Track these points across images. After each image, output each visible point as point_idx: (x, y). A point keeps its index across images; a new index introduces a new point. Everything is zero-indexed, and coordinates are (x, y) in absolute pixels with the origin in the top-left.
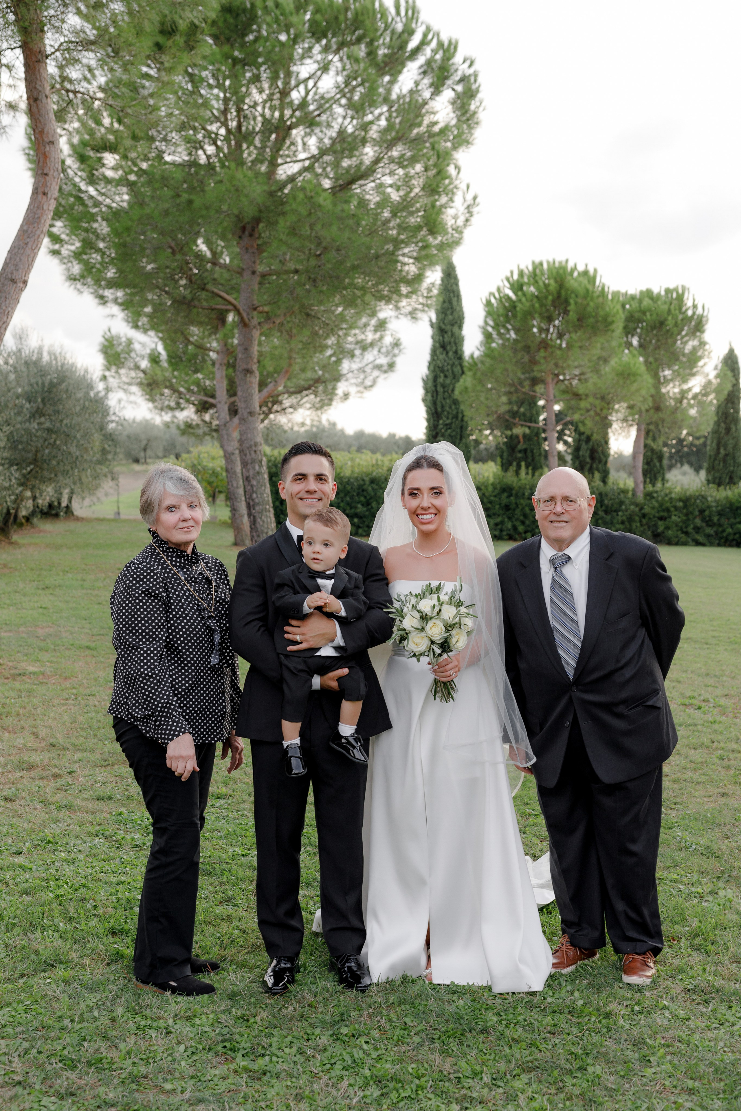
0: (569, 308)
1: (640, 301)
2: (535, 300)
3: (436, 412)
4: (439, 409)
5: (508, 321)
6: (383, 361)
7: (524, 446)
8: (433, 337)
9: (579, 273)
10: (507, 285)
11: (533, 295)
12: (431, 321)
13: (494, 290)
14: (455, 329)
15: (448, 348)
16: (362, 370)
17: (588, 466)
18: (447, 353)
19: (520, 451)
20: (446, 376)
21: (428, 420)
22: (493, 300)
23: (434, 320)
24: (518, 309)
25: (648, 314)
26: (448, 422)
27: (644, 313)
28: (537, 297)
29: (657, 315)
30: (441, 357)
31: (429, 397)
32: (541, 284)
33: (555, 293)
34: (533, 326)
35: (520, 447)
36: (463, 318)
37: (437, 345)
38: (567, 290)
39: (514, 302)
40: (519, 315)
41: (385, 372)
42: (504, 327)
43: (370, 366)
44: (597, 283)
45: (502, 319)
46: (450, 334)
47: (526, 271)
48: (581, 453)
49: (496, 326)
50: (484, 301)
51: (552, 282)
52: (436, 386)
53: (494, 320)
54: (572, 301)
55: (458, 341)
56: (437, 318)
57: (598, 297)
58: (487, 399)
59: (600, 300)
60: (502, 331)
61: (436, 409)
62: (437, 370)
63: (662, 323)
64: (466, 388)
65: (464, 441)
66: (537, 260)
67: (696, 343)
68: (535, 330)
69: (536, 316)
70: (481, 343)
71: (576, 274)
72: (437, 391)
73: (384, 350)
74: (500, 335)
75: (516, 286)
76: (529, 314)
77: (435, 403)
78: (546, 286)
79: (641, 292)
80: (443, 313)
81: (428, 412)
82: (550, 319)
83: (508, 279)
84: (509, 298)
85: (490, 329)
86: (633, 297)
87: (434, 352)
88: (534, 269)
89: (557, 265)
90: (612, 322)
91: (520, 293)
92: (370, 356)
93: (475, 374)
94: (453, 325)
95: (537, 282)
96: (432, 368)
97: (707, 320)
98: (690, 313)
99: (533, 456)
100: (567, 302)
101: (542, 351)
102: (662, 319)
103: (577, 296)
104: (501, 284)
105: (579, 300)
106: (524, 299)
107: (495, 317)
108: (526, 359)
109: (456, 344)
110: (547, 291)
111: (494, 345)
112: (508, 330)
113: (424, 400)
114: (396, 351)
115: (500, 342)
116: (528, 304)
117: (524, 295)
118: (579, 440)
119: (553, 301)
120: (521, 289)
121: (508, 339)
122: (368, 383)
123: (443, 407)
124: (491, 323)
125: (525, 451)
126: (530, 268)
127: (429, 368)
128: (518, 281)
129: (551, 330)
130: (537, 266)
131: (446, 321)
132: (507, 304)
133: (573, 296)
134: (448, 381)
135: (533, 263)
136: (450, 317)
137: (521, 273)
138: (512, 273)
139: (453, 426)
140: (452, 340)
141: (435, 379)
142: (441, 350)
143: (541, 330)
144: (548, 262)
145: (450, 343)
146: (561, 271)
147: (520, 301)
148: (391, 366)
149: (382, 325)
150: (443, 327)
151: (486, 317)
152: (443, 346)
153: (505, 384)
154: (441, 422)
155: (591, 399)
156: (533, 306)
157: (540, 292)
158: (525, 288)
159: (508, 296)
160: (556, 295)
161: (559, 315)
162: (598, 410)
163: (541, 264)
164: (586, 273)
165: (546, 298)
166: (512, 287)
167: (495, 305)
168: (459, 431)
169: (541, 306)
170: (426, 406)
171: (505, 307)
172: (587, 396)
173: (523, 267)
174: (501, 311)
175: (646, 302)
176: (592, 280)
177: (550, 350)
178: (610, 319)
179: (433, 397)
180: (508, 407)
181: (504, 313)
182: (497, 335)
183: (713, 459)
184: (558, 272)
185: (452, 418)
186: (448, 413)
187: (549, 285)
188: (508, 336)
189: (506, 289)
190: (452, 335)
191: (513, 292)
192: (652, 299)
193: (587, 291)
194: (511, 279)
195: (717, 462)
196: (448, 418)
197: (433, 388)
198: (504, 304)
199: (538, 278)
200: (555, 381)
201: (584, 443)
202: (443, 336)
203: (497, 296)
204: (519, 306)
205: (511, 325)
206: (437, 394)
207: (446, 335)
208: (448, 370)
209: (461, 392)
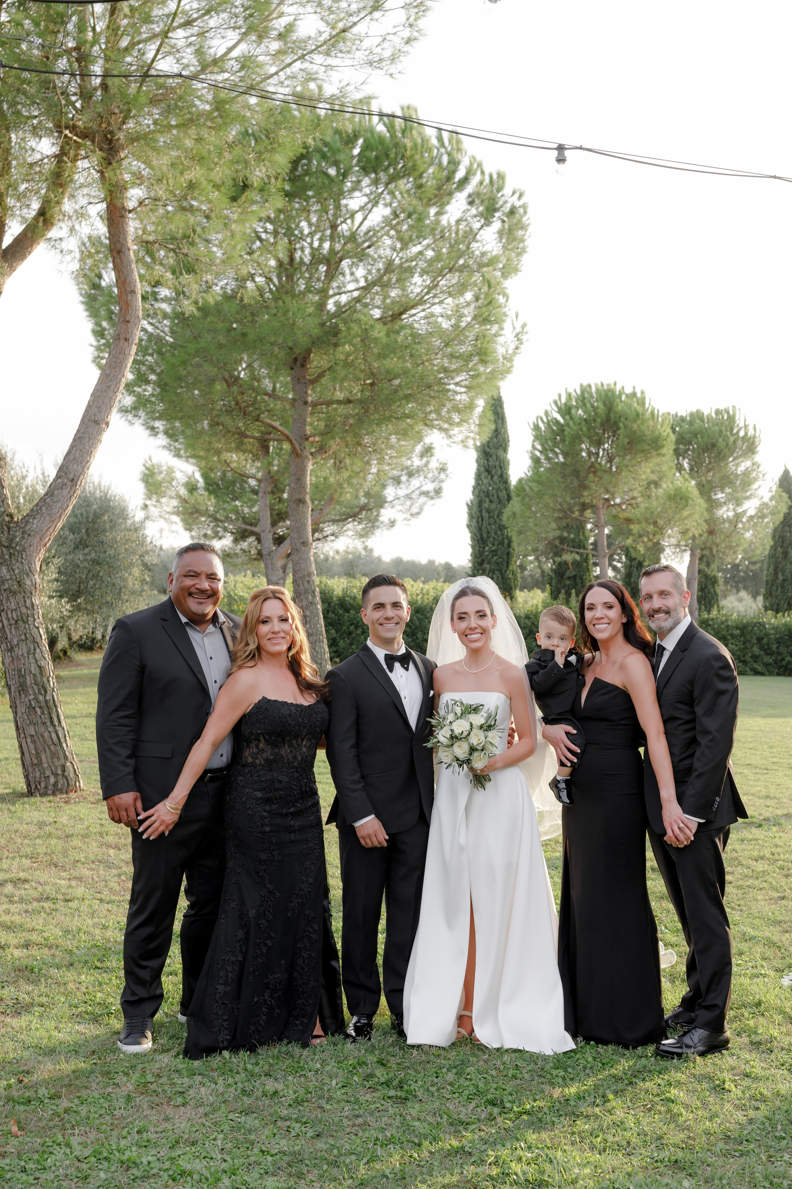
0: (618, 431)
1: (691, 423)
2: (584, 423)
3: (482, 538)
4: (485, 536)
5: (556, 444)
6: (429, 487)
7: (574, 573)
8: (477, 461)
9: (627, 396)
10: (555, 408)
11: (581, 418)
13: (542, 414)
14: (500, 453)
15: (493, 472)
16: (408, 497)
18: (492, 477)
19: (569, 578)
20: (491, 501)
21: (473, 547)
22: (541, 425)
24: (566, 433)
25: (699, 436)
26: (493, 548)
27: (695, 435)
28: (585, 420)
29: (709, 437)
30: (485, 481)
31: (474, 523)
32: (589, 407)
33: (604, 416)
34: (582, 450)
35: (568, 574)
36: (509, 441)
37: (482, 469)
38: (616, 413)
39: (562, 426)
40: (567, 439)
41: (432, 498)
42: (553, 451)
43: (417, 492)
44: (647, 406)
45: (550, 443)
46: (494, 457)
47: (574, 394)
48: (632, 579)
49: (544, 451)
50: (532, 427)
51: (601, 405)
52: (481, 512)
53: (542, 445)
54: (621, 425)
57: (648, 419)
58: (536, 525)
59: (651, 422)
60: (551, 455)
61: (481, 535)
62: (482, 494)
63: (713, 445)
64: (514, 514)
65: (511, 568)
66: (585, 384)
67: (749, 464)
68: (584, 454)
69: (585, 439)
70: (530, 467)
71: (623, 398)
72: (482, 517)
73: (430, 475)
74: (548, 459)
75: (564, 409)
76: (577, 439)
77: (480, 529)
78: (595, 409)
79: (691, 414)
81: (472, 538)
82: (599, 443)
83: (556, 403)
84: (557, 422)
85: (538, 454)
86: (683, 419)
87: (478, 476)
88: (583, 392)
89: (605, 387)
90: (663, 445)
91: (568, 417)
92: (416, 482)
93: (523, 499)
94: (497, 448)
95: (585, 405)
96: (477, 492)
98: (741, 434)
100: (616, 425)
101: (591, 475)
102: (714, 441)
103: (626, 419)
104: (549, 408)
105: (629, 424)
106: (571, 423)
107: (543, 441)
108: (576, 483)
109: (501, 468)
110: (596, 414)
111: (542, 469)
112: (557, 454)
113: (469, 526)
114: (442, 476)
115: (549, 466)
116: (575, 428)
117: (571, 418)
118: (631, 567)
119: (602, 425)
120: (569, 412)
121: (557, 463)
122: (415, 510)
123: (488, 533)
124: (539, 447)
125: (574, 577)
126: (579, 392)
127: (473, 493)
128: (566, 404)
129: (601, 454)
130: (585, 390)
131: (490, 445)
132: (555, 428)
133: (622, 419)
134: (493, 506)
135: (581, 385)
136: (495, 441)
137: (569, 396)
138: (560, 396)
139: (499, 552)
140: (497, 463)
141: (480, 504)
142: (486, 473)
143: (590, 453)
144: (596, 384)
145: (495, 467)
146: (610, 394)
147: (568, 424)
148: (438, 492)
149: (428, 451)
150: (488, 450)
151: (534, 441)
152: (488, 471)
153: (554, 510)
154: (487, 548)
155: (643, 524)
156: (581, 430)
157: (589, 415)
158: (573, 411)
159: (556, 419)
160: (605, 418)
161: (609, 438)
162: (651, 535)
163: (590, 386)
164: (634, 395)
165: (595, 420)
166: (560, 411)
167: (543, 429)
169: (590, 429)
170: (470, 532)
171: (553, 430)
172: (638, 520)
173: (570, 390)
174: (549, 435)
175: (697, 424)
176: (642, 402)
177: (599, 473)
178: (660, 443)
179: (478, 522)
180: (558, 533)
181: (552, 437)
182: (545, 459)
183: (770, 584)
184: (606, 395)
185: (499, 544)
186: (494, 539)
187: (597, 408)
188: (556, 460)
189: (554, 412)
190: (497, 459)
191: (562, 416)
192: (703, 421)
193: (638, 414)
194: (559, 403)
195: (774, 588)
196: (494, 545)
197: (479, 514)
198: (552, 428)
199: (586, 401)
200: (606, 506)
201: (635, 570)
202: (488, 460)
203: (545, 420)
204: (567, 429)
205: (560, 449)
206: (482, 520)
207: (490, 459)
208: (493, 495)
209: (508, 519)
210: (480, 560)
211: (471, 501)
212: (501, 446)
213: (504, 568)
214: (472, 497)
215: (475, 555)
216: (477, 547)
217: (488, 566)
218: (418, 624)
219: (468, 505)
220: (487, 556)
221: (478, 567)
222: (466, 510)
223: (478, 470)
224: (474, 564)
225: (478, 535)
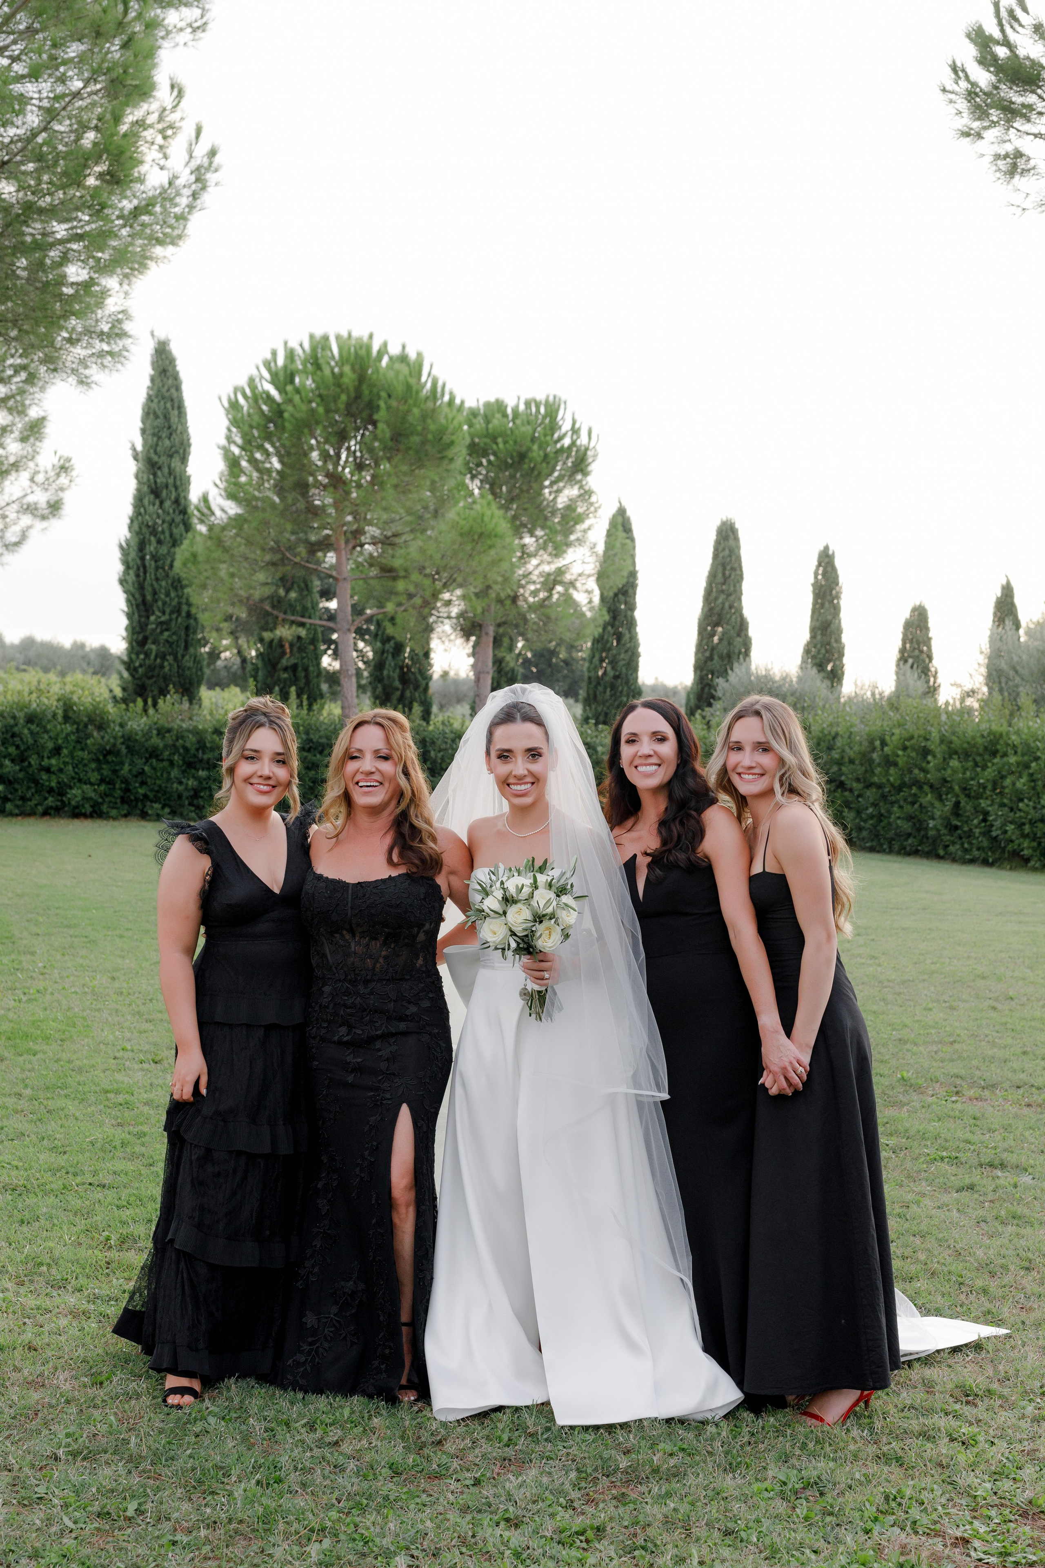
0: (376, 417)
1: (487, 420)
2: (315, 401)
3: (144, 602)
4: (149, 598)
5: (268, 437)
7: (293, 661)
8: (137, 476)
9: (391, 358)
10: (266, 375)
11: (312, 392)
12: (134, 449)
13: (243, 382)
14: (175, 463)
15: (164, 493)
17: (398, 693)
18: (161, 503)
19: (285, 669)
20: (159, 542)
21: (129, 616)
22: (241, 400)
23: (139, 448)
24: (286, 415)
25: (500, 440)
26: (163, 619)
27: (494, 439)
28: (319, 396)
29: (515, 442)
30: (150, 509)
31: (131, 577)
32: (327, 371)
33: (352, 389)
34: (312, 448)
35: (284, 662)
36: (189, 445)
37: (145, 489)
38: (372, 386)
39: (279, 405)
40: (287, 427)
42: (261, 448)
44: (424, 375)
45: (256, 434)
46: (166, 470)
47: (299, 351)
48: (385, 672)
49: (246, 448)
50: (226, 405)
51: (347, 369)
52: (142, 558)
53: (244, 436)
54: (382, 404)
55: (181, 483)
56: (144, 445)
57: (427, 398)
58: (232, 575)
59: (430, 404)
60: (258, 456)
62: (144, 530)
63: (523, 456)
64: (194, 556)
66: (319, 333)
67: (574, 492)
68: (315, 455)
69: (317, 430)
70: (222, 474)
71: (385, 361)
72: (144, 567)
73: (40, 477)
74: (253, 461)
75: (281, 375)
76: (306, 425)
77: (141, 587)
78: (337, 379)
79: (487, 405)
80: (154, 435)
81: (128, 601)
82: (342, 437)
83: (267, 364)
84: (269, 399)
85: (236, 451)
86: (474, 413)
87: (139, 501)
88: (314, 349)
89: (354, 341)
90: (452, 443)
91: (289, 388)
94: (171, 456)
95: (318, 370)
96: (136, 526)
97: (595, 456)
98: (567, 442)
99: (307, 676)
100: (372, 407)
101: (329, 491)
102: (523, 449)
103: (389, 396)
104: (256, 374)
105: (394, 403)
106: (297, 398)
107: (246, 428)
108: (302, 505)
109: (176, 488)
110: (339, 385)
111: (243, 479)
113: (122, 582)
114: (63, 481)
115: (255, 475)
116: (304, 407)
117: (296, 392)
118: (383, 652)
119: (348, 405)
120: (292, 381)
121: (269, 471)
122: (12, 537)
123: (155, 593)
124: (239, 441)
125: (294, 668)
126: (307, 346)
127: (130, 527)
128: (285, 367)
129: (344, 456)
130: (320, 345)
131: (159, 449)
132: (265, 408)
133: (383, 394)
134: (163, 550)
135: (312, 337)
136: (167, 443)
137: (291, 355)
138: (274, 353)
139: (173, 624)
140: (171, 481)
141: (142, 546)
142: (152, 497)
143: (325, 456)
144: (338, 337)
145: (167, 486)
146: (363, 352)
147: (290, 401)
148: (55, 508)
149: (36, 430)
150: (155, 458)
151: (229, 430)
152: (155, 492)
153: (263, 549)
154: (152, 618)
155: (415, 577)
156: (313, 411)
157: (325, 388)
158: (296, 381)
159: (267, 394)
160: (353, 395)
161: (357, 429)
162: (428, 594)
163: (326, 338)
164: (403, 358)
165: (336, 399)
166: (275, 380)
167: (245, 409)
168: (183, 634)
169: (328, 411)
170: (125, 592)
171: (262, 412)
172: (406, 570)
173: (293, 344)
174: (256, 420)
175: (496, 421)
176: (416, 369)
177: (342, 488)
178: (446, 439)
179: (138, 576)
180: (267, 591)
181: (263, 422)
182: (249, 461)
183: (594, 683)
184: (356, 353)
185: (171, 613)
186: (164, 603)
187: (341, 375)
188: (268, 465)
189: (265, 383)
190: (170, 474)
191: (277, 388)
192: (505, 415)
193: (409, 387)
194: (272, 365)
195: (600, 689)
196: (164, 613)
197: (139, 562)
198: (260, 409)
199: (321, 361)
200: (351, 545)
201: (390, 657)
202: (155, 475)
203: (248, 392)
204: (290, 408)
205: (273, 445)
206: (145, 572)
207: (159, 473)
208: (163, 532)
209: (184, 564)
210: (140, 637)
211: (127, 542)
212: (177, 452)
213: (180, 651)
214: (128, 535)
215: (133, 628)
216: (136, 616)
217: (154, 647)
218: (31, 741)
219: (121, 547)
220: (154, 630)
221: (137, 648)
222: (117, 554)
223: (138, 490)
224: (130, 643)
225: (137, 596)
